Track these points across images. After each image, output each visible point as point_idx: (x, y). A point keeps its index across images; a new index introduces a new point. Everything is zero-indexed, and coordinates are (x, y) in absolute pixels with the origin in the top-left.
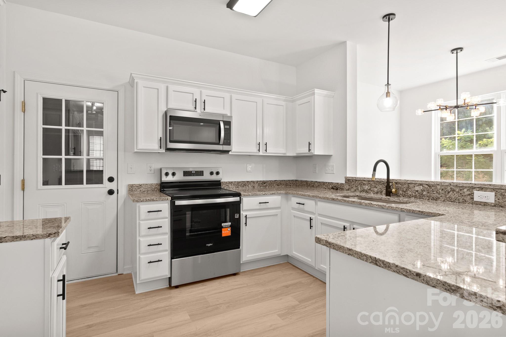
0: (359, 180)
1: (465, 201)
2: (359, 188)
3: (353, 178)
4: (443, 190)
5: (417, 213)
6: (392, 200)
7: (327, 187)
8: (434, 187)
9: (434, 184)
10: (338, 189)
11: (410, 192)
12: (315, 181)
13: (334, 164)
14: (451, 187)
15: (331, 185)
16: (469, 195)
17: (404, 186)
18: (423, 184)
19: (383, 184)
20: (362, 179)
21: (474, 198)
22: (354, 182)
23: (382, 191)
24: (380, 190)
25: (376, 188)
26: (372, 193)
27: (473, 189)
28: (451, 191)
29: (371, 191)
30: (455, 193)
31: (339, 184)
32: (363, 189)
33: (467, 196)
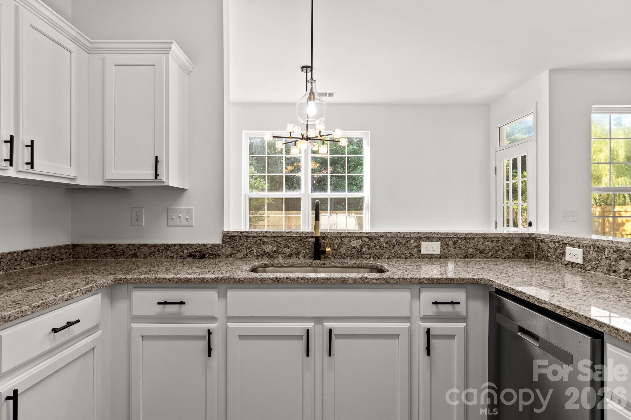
0: (255, 237)
1: (412, 255)
2: (255, 251)
3: (241, 232)
4: (387, 243)
6: (330, 266)
7: (177, 254)
8: (377, 240)
9: (377, 236)
10: (206, 256)
11: (344, 250)
12: (140, 245)
13: (192, 207)
14: (397, 238)
15: (186, 249)
16: (416, 247)
17: (336, 242)
18: (362, 237)
19: (301, 240)
20: (260, 235)
21: (421, 251)
22: (243, 240)
23: (299, 253)
24: (295, 250)
25: (288, 247)
26: (280, 256)
27: (420, 239)
28: (396, 244)
29: (279, 253)
30: (401, 245)
31: (209, 246)
32: (263, 252)
33: (414, 248)
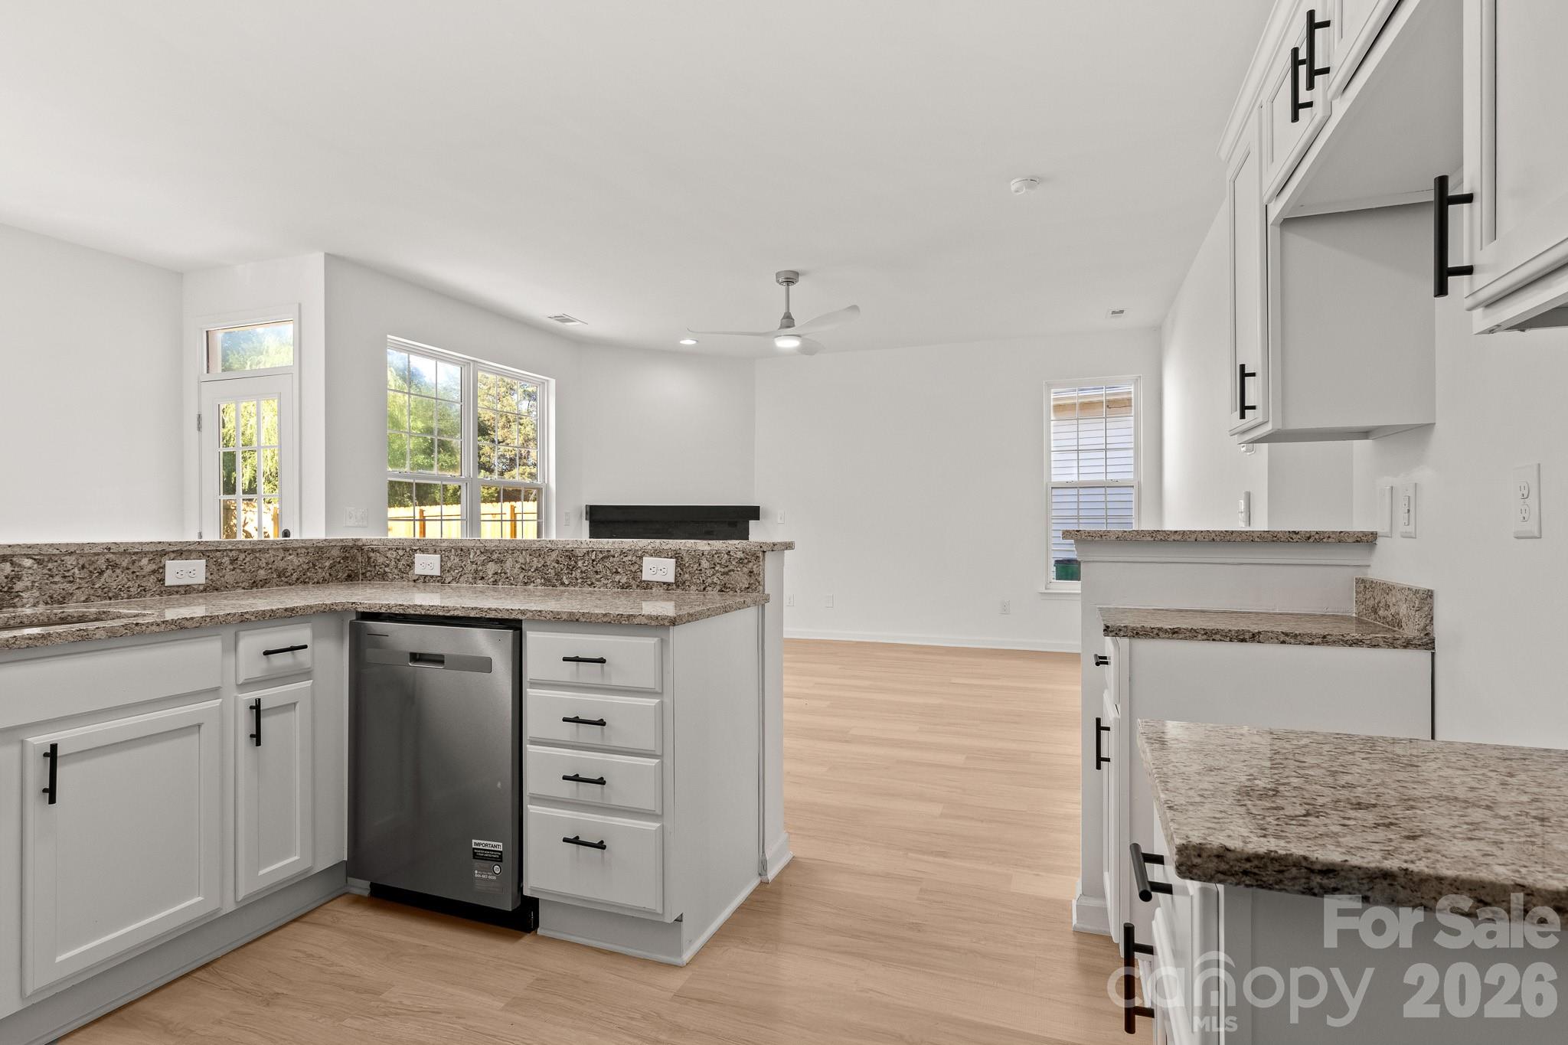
1: (144, 590)
4: (83, 567)
5: (281, 617)
8: (57, 561)
9: (57, 552)
14: (107, 556)
16: (154, 572)
18: (14, 556)
21: (164, 579)
27: (161, 556)
28: (107, 569)
30: (118, 571)
33: (149, 575)
